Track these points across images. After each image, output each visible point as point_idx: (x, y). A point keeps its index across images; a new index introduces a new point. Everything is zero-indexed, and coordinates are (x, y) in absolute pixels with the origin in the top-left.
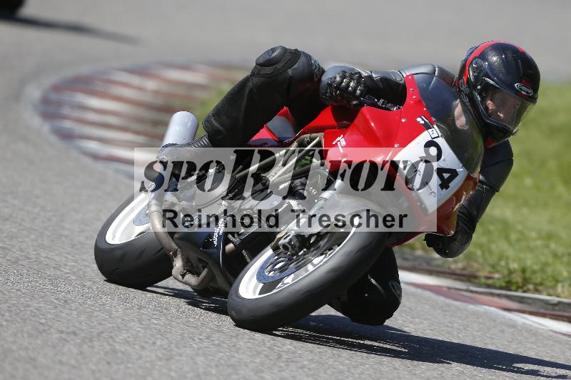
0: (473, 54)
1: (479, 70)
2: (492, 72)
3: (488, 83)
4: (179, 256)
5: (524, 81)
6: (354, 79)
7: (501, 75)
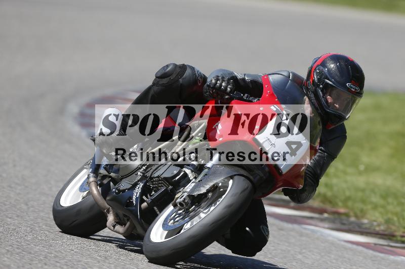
0: (317, 62)
1: (321, 74)
2: (330, 75)
3: (328, 83)
4: (111, 212)
5: (353, 81)
6: (224, 81)
7: (336, 77)
